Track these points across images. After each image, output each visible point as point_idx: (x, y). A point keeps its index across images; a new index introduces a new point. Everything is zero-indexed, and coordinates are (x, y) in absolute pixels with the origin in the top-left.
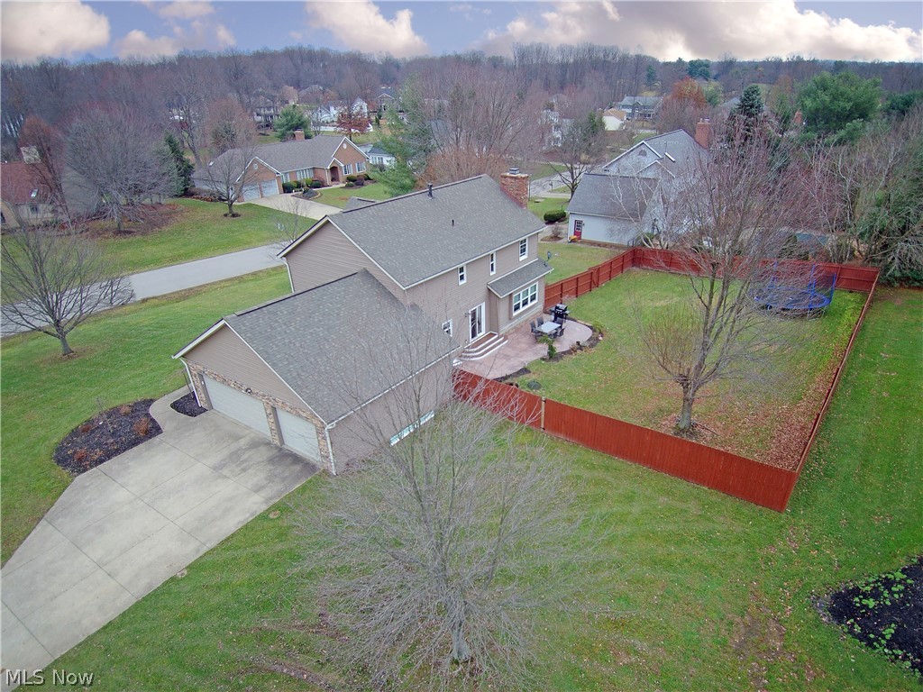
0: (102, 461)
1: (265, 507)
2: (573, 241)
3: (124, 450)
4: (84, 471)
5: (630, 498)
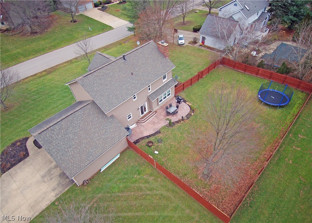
1: (55, 199)
2: (201, 45)
3: (17, 164)
4: (5, 172)
5: (175, 209)
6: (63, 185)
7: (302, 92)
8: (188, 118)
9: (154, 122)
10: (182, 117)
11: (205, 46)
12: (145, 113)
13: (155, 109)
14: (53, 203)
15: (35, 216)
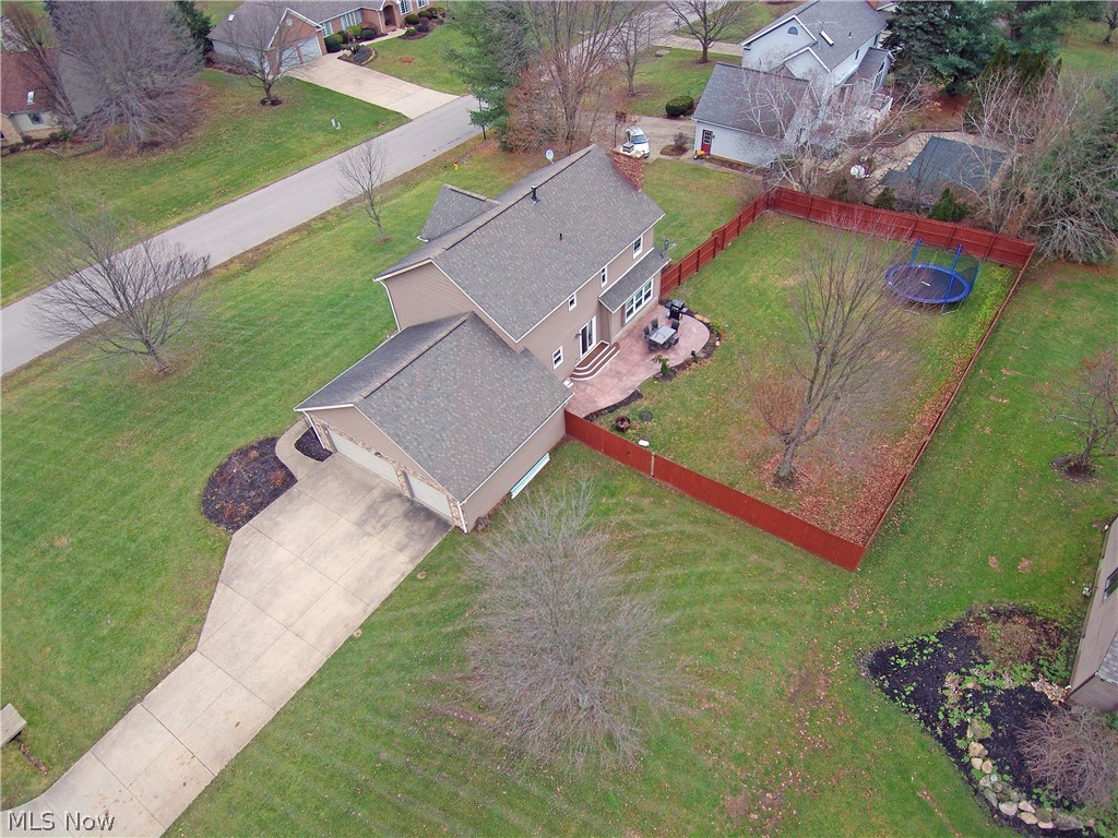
0: (251, 517)
1: (411, 568)
2: (700, 157)
3: (268, 503)
4: (239, 527)
6: (422, 536)
7: (1002, 266)
8: (708, 355)
9: (619, 373)
10: (693, 353)
11: (714, 160)
12: (590, 349)
13: (615, 337)
14: (411, 577)
15: (370, 610)
